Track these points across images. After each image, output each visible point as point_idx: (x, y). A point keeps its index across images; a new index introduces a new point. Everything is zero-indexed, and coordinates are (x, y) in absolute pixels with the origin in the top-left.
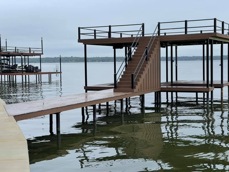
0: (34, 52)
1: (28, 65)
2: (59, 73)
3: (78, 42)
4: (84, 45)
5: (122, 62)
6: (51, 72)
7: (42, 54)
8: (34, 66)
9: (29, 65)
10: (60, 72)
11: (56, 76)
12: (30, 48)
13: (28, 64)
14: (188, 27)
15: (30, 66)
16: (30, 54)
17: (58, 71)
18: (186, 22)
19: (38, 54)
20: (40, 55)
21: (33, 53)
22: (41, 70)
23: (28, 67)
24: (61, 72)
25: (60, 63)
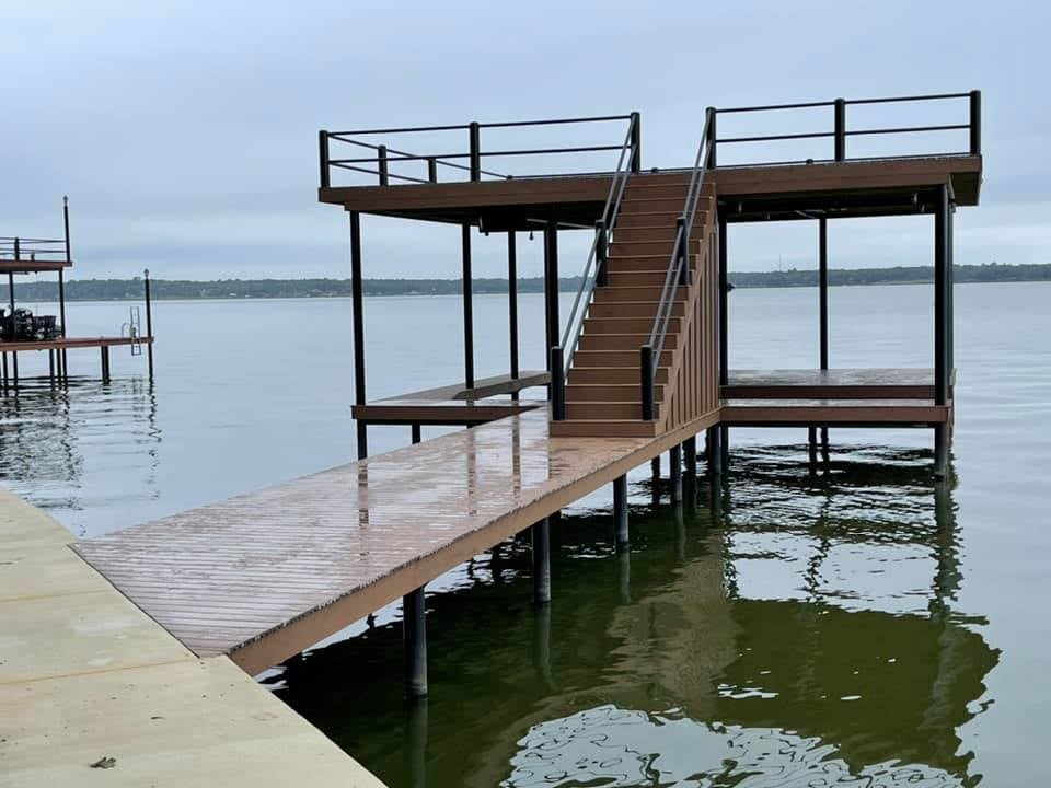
0: (32, 257)
1: (13, 309)
2: (144, 340)
3: (320, 200)
4: (348, 213)
5: (576, 294)
6: (107, 336)
7: (69, 263)
8: (34, 315)
9: (16, 308)
10: (146, 335)
11: (133, 354)
12: (17, 239)
13: (12, 303)
14: (847, 130)
15: (20, 312)
16: (17, 264)
17: (137, 335)
18: (839, 105)
19: (51, 266)
20: (57, 267)
21: (29, 259)
22: (63, 331)
23: (11, 317)
24: (149, 339)
25: (145, 302)
